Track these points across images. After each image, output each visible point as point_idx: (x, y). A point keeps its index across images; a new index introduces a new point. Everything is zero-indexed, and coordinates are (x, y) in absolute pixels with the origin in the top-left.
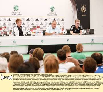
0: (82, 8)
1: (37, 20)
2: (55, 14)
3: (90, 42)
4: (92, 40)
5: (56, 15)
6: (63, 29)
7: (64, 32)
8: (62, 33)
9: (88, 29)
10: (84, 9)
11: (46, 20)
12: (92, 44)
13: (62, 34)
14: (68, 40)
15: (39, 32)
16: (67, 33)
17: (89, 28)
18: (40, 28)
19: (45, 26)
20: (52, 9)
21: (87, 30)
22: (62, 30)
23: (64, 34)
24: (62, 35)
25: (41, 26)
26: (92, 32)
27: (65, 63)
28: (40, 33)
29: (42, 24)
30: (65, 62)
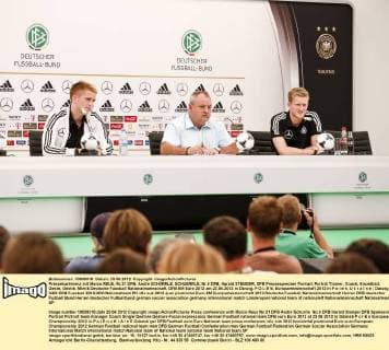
0: (321, 43)
1: (127, 88)
2: (203, 65)
3: (352, 184)
4: (363, 177)
5: (209, 69)
6: (236, 129)
7: (243, 144)
8: (234, 145)
9: (344, 132)
10: (327, 45)
11: (164, 89)
12: (359, 195)
13: (232, 150)
14: (259, 178)
15: (133, 140)
16: (256, 144)
17: (349, 128)
18: (138, 122)
19: (159, 115)
20: (192, 42)
21: (340, 136)
22: (234, 135)
23: (241, 149)
24: (231, 153)
25: (141, 115)
26: (361, 145)
27: (241, 273)
28: (139, 143)
29: (145, 106)
30: (244, 271)
